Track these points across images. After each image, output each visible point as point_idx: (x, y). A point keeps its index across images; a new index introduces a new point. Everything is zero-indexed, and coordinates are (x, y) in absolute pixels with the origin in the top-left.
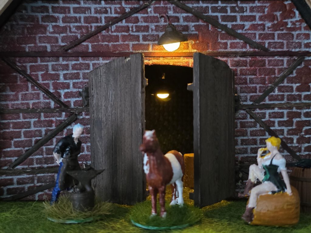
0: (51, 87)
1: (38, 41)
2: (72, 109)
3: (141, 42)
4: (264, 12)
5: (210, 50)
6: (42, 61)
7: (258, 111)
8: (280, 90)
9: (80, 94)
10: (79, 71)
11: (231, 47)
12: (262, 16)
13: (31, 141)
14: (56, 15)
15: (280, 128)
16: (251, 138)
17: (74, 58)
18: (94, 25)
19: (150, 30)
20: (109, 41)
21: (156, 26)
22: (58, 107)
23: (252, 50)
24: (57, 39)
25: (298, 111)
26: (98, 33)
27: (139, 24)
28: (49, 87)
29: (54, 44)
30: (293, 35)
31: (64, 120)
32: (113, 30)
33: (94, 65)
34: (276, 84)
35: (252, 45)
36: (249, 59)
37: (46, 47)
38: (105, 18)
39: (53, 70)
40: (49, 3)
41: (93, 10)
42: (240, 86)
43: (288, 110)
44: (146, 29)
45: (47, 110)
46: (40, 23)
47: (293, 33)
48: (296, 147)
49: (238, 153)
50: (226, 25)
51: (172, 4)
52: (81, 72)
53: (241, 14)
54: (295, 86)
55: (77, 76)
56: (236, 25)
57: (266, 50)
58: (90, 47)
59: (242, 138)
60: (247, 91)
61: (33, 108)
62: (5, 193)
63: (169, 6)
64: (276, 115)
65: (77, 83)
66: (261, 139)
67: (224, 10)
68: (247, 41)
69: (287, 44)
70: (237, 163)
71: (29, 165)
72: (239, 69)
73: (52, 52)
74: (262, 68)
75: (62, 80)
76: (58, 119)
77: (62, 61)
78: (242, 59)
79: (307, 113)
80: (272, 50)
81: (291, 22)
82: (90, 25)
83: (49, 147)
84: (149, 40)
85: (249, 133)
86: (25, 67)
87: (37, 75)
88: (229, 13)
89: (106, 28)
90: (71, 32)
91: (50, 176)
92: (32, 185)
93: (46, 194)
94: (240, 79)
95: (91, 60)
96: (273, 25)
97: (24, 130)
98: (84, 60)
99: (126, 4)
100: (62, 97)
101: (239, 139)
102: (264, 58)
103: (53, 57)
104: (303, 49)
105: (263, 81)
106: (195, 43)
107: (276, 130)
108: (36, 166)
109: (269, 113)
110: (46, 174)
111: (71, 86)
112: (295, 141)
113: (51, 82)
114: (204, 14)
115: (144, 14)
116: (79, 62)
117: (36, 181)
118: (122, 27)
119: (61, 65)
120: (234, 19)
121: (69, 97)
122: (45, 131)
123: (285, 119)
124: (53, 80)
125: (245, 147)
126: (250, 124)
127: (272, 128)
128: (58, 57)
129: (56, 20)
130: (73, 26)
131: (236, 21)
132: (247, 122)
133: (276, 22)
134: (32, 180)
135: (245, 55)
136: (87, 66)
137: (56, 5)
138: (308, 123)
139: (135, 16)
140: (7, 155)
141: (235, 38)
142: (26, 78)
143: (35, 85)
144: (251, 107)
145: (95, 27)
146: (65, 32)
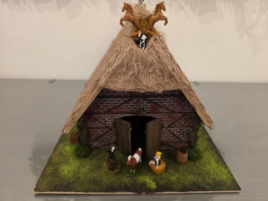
0: (104, 122)
1: (98, 110)
2: (110, 127)
3: (132, 109)
4: (174, 100)
6: (100, 115)
8: (177, 123)
10: (112, 118)
11: (162, 111)
12: (173, 102)
13: (99, 135)
15: (176, 133)
19: (135, 106)
20: (121, 109)
22: (106, 127)
23: (169, 112)
24: (104, 109)
25: (183, 129)
27: (131, 104)
29: (104, 111)
30: (184, 107)
32: (122, 106)
33: (116, 116)
34: (176, 121)
35: (169, 110)
36: (168, 114)
37: (101, 111)
39: (104, 117)
40: (101, 99)
42: (164, 122)
43: (180, 128)
44: (133, 106)
46: (99, 104)
48: (181, 138)
50: (160, 105)
53: (166, 101)
54: (183, 122)
56: (164, 104)
57: (174, 112)
58: (115, 111)
60: (166, 123)
61: (99, 127)
62: (93, 147)
63: (141, 99)
64: (175, 130)
65: (111, 121)
67: (160, 100)
69: (182, 110)
71: (99, 140)
74: (172, 117)
79: (186, 129)
80: (176, 112)
83: (104, 136)
84: (134, 109)
85: (166, 134)
86: (95, 117)
88: (162, 101)
89: (120, 105)
90: (109, 107)
93: (104, 147)
94: (164, 120)
97: (97, 132)
99: (126, 98)
100: (107, 124)
102: (173, 114)
103: (103, 114)
104: (188, 111)
105: (172, 120)
108: (101, 141)
109: (173, 129)
110: (104, 143)
112: (181, 136)
114: (153, 101)
115: (132, 101)
116: (111, 115)
118: (125, 105)
121: (109, 124)
122: (103, 133)
123: (178, 131)
124: (104, 120)
125: (164, 138)
127: (174, 133)
128: (105, 114)
129: (103, 104)
130: (109, 105)
132: (166, 131)
133: (178, 103)
134: (100, 144)
135: (166, 113)
136: (114, 116)
137: (103, 99)
138: (186, 132)
139: (130, 102)
140: (92, 138)
141: (163, 108)
142: (96, 119)
143: (99, 121)
144: (167, 128)
145: (117, 105)
146: (107, 107)
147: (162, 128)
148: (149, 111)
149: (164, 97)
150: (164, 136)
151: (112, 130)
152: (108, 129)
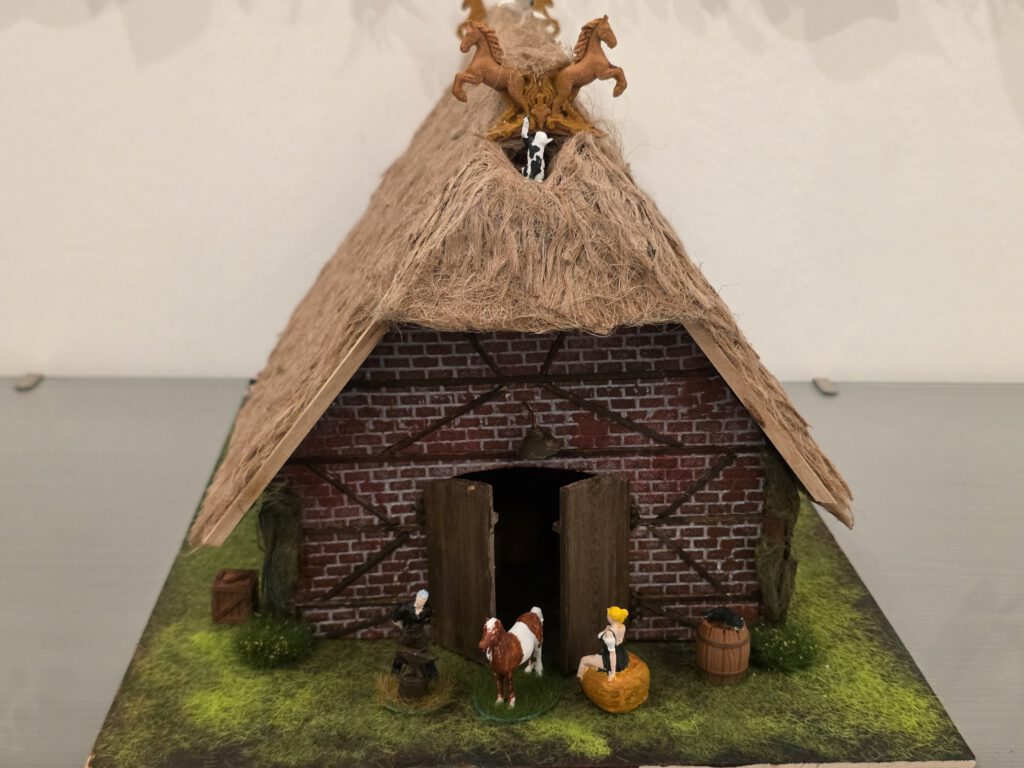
0: (374, 500)
1: (353, 442)
2: (403, 527)
3: (497, 438)
4: (676, 393)
5: (596, 447)
6: (360, 468)
7: (665, 527)
8: (697, 500)
9: (412, 508)
10: (410, 479)
11: (627, 442)
12: (673, 399)
13: (349, 568)
14: (378, 407)
15: (696, 550)
16: (654, 562)
17: (403, 462)
18: (430, 418)
19: (509, 424)
20: (452, 440)
21: (517, 417)
22: (383, 526)
23: (657, 445)
24: (379, 440)
25: (726, 526)
26: (436, 429)
27: (494, 415)
28: (370, 499)
29: (376, 446)
30: (720, 424)
31: (392, 541)
32: (456, 424)
33: (431, 470)
34: (692, 491)
35: (658, 439)
36: (652, 458)
37: (365, 450)
38: (446, 408)
39: (376, 477)
40: (369, 392)
41: (428, 399)
42: (639, 494)
43: (710, 526)
44: (504, 421)
45: (370, 529)
46: (357, 418)
47: (721, 420)
48: (720, 575)
49: (635, 583)
50: (619, 414)
51: (540, 386)
52: (414, 481)
53: (641, 397)
54: (721, 494)
55: (407, 485)
56: (634, 413)
57: (679, 446)
58: (425, 447)
59: (641, 562)
60: (649, 501)
61: (350, 527)
62: (318, 630)
63: (535, 389)
64: (691, 533)
65: (409, 494)
67: (616, 392)
68: (648, 432)
69: (712, 437)
71: (347, 596)
72: (637, 471)
73: (374, 456)
74: (672, 469)
75: (388, 491)
76: (385, 539)
77: (387, 467)
78: (642, 458)
79: (738, 529)
80: (687, 445)
82: (425, 418)
83: (375, 574)
84: (507, 437)
85: (651, 556)
86: (339, 476)
87: (354, 486)
88: (624, 397)
89: (447, 421)
90: (398, 429)
92: (353, 621)
93: (371, 631)
94: (640, 485)
95: (427, 465)
96: (691, 411)
97: (340, 553)
98: (417, 464)
99: (474, 389)
100: (389, 510)
101: (637, 564)
102: (676, 457)
103: (375, 461)
104: (737, 443)
105: (673, 487)
106: (574, 439)
107: (691, 553)
108: (357, 597)
109: (682, 530)
110: (370, 608)
111: (401, 497)
112: (719, 567)
113: (373, 494)
114: (587, 399)
115: (500, 401)
116: (409, 467)
117: (357, 616)
118: (470, 420)
119: (386, 472)
120: (631, 404)
121: (398, 512)
122: (368, 555)
123: (706, 537)
124: (375, 491)
125: (645, 574)
126: (652, 544)
127: (685, 550)
128: (382, 462)
129: (377, 413)
130: (402, 421)
131: (634, 407)
132: (649, 542)
133: (694, 406)
134: (352, 615)
135: (646, 452)
136: (422, 473)
137: (377, 394)
138: (741, 543)
139: (487, 404)
140: (318, 584)
141: (632, 430)
142: (340, 489)
143: (353, 498)
144: (655, 522)
145: (432, 421)
146: (391, 429)
147: (633, 527)
148: (571, 443)
149: (634, 380)
150: (642, 569)
151: (409, 543)
152: (391, 537)
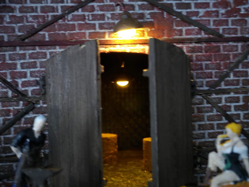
0: (9, 76)
2: (30, 98)
3: (98, 30)
5: (165, 37)
7: (214, 96)
8: (235, 75)
9: (37, 83)
10: (36, 60)
11: (187, 34)
12: (215, 3)
14: (13, 5)
15: (235, 113)
17: (31, 47)
18: (50, 14)
19: (106, 19)
20: (65, 30)
21: (112, 14)
22: (15, 97)
23: (207, 36)
24: (13, 29)
26: (54, 22)
27: (95, 13)
28: (6, 76)
29: (11, 34)
30: (246, 21)
31: (22, 109)
32: (69, 19)
33: (51, 53)
34: (231, 70)
35: (207, 31)
36: (204, 45)
37: (2, 37)
38: (62, 7)
39: (11, 59)
42: (196, 71)
43: (244, 95)
44: (102, 17)
45: (5, 99)
47: (247, 19)
49: (196, 138)
50: (180, 13)
52: (38, 61)
53: (195, 2)
55: (34, 65)
56: (191, 12)
57: (221, 36)
58: (47, 36)
59: (200, 123)
60: (203, 77)
64: (232, 100)
65: (34, 72)
66: (218, 123)
68: (202, 27)
69: (241, 30)
70: (195, 148)
72: (194, 55)
73: (9, 42)
74: (217, 53)
75: (19, 69)
76: (16, 108)
77: (19, 51)
78: (197, 45)
80: (226, 36)
81: (244, 8)
82: (47, 14)
84: (105, 28)
85: (206, 118)
88: (183, 1)
89: (62, 17)
90: (28, 22)
91: (8, 165)
94: (196, 65)
95: (48, 49)
96: (227, 12)
98: (41, 49)
100: (20, 86)
102: (219, 44)
103: (10, 46)
105: (218, 67)
106: (151, 31)
107: (233, 115)
109: (226, 98)
111: (29, 74)
113: (8, 72)
114: (159, 2)
115: (100, 2)
116: (36, 51)
118: (79, 16)
119: (18, 54)
120: (189, 6)
121: (26, 86)
122: (3, 121)
123: (241, 103)
124: (10, 69)
125: (202, 132)
126: (206, 109)
127: (228, 113)
128: (15, 47)
130: (30, 16)
131: (190, 8)
132: (204, 107)
135: (200, 41)
136: (44, 55)
139: (91, 4)
141: (190, 25)
145: (52, 16)
146: (22, 22)
147: (193, 95)
148: (149, 34)
150: (200, 128)
